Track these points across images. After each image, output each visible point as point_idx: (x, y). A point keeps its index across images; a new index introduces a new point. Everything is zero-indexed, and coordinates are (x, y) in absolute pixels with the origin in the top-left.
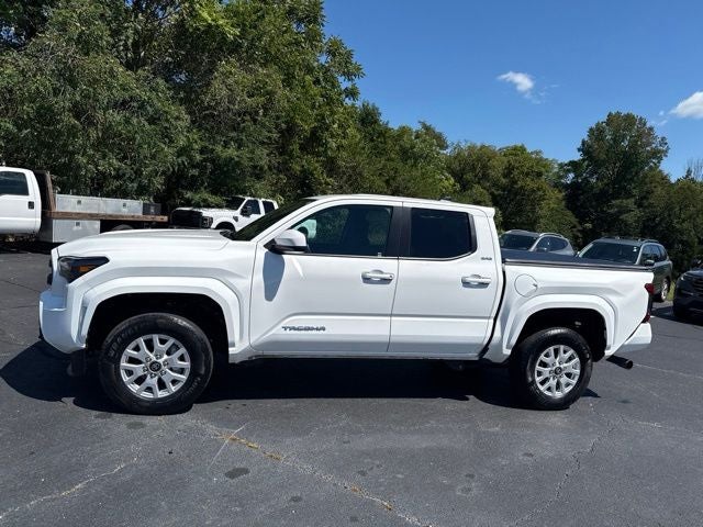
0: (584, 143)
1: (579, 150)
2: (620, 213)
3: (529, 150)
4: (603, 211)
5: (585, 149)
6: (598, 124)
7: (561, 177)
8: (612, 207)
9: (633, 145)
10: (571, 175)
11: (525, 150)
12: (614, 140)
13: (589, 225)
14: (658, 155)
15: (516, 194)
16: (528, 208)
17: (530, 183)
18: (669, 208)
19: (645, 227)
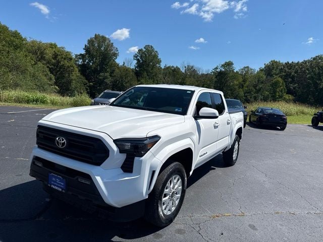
0: (86, 46)
1: (84, 49)
2: (104, 79)
3: (58, 46)
4: (96, 77)
5: (87, 49)
6: (91, 39)
7: (76, 61)
8: (101, 76)
9: (106, 50)
10: (81, 61)
11: (56, 46)
12: (98, 46)
13: (91, 84)
14: (115, 55)
15: (60, 68)
16: (67, 75)
17: (67, 63)
18: (121, 77)
19: (113, 85)
